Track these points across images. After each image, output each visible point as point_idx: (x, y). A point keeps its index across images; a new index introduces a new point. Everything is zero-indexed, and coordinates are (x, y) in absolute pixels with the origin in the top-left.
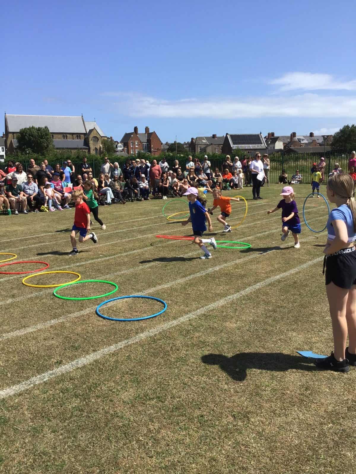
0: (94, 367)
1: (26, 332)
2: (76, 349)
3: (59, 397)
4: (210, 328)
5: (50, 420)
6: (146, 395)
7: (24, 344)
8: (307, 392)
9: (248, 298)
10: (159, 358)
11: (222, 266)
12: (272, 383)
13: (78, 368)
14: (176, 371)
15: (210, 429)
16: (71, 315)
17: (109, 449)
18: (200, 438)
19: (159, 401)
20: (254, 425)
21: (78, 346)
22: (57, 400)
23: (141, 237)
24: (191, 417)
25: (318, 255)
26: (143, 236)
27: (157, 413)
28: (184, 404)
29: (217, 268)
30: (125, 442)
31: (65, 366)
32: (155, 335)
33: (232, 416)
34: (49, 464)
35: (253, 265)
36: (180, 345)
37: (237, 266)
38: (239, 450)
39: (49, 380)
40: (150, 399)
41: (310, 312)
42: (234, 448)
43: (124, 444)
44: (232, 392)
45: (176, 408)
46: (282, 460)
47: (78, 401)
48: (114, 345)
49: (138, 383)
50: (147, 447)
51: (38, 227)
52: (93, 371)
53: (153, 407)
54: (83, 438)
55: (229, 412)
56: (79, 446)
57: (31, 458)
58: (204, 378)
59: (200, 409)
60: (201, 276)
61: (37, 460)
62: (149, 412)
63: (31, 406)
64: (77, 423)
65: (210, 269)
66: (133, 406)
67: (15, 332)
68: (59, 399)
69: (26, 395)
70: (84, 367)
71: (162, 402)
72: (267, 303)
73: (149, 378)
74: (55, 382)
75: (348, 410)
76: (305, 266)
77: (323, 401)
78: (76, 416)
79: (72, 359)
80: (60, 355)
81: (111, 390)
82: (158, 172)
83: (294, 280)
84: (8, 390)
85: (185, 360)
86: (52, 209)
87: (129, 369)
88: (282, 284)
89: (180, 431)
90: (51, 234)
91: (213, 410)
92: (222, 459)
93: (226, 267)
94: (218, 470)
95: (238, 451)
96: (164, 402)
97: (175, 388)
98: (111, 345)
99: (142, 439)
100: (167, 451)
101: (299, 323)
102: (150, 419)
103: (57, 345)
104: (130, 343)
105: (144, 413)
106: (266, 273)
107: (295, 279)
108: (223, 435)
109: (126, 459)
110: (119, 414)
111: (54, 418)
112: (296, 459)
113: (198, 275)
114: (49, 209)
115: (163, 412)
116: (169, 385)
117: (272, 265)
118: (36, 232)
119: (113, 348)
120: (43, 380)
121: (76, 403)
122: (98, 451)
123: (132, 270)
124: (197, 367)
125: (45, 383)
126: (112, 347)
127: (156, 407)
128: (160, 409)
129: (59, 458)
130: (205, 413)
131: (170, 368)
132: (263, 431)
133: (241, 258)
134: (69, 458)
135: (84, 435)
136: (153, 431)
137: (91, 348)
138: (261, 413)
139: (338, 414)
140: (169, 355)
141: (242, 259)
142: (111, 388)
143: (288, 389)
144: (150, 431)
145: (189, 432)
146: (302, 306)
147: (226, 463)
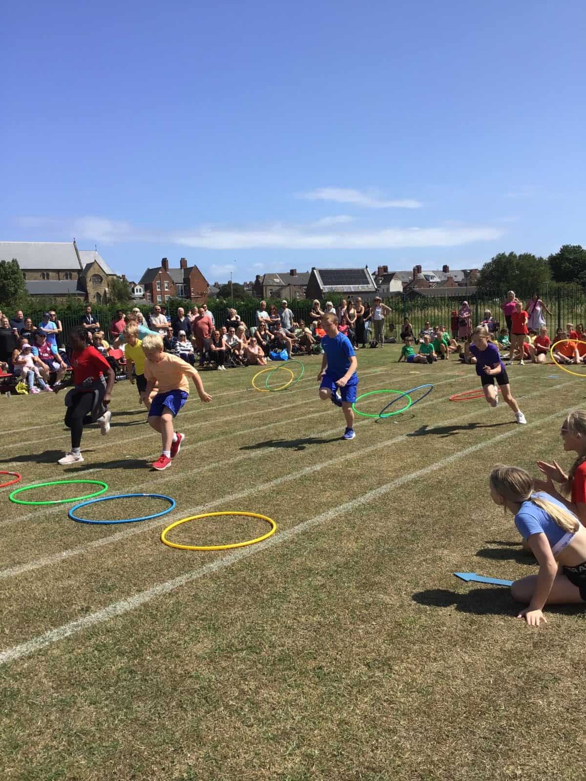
0: (142, 613)
1: (22, 571)
2: (110, 590)
3: (94, 657)
4: (317, 550)
5: (84, 689)
6: (231, 645)
7: (23, 587)
8: (473, 627)
9: (371, 506)
10: (243, 595)
11: (325, 464)
12: (420, 618)
13: (117, 616)
14: (273, 611)
15: (335, 685)
16: (92, 543)
17: (184, 720)
18: (320, 696)
19: (252, 652)
20: (399, 675)
21: (112, 586)
22: (91, 660)
23: (190, 426)
24: (304, 670)
25: (470, 443)
26: (192, 426)
27: (250, 669)
28: (291, 654)
29: (318, 467)
30: (207, 709)
31: (95, 615)
32: (233, 565)
33: (364, 665)
34: (94, 745)
35: (374, 461)
36: (273, 576)
37: (349, 464)
38: (381, 708)
39: (73, 634)
40: (237, 650)
41: (466, 521)
42: (373, 705)
43: (207, 712)
44: (362, 633)
45: (279, 660)
46: (445, 716)
47: (125, 660)
48: (170, 581)
49: (216, 630)
50: (243, 713)
51: (14, 417)
52: (142, 619)
53: (243, 660)
54: (141, 708)
55: (360, 660)
56: (137, 719)
57: (64, 739)
58: (317, 618)
59: (315, 658)
60: (295, 480)
61: (74, 742)
62: (238, 668)
63: (51, 672)
64: (128, 689)
65: (307, 469)
66: (212, 661)
67: (5, 571)
68: (93, 658)
69: (39, 657)
70: (126, 613)
71: (257, 653)
72: (401, 512)
73: (232, 623)
74: (83, 636)
75: (534, 647)
76: (451, 459)
77: (497, 637)
78: (125, 680)
79: (104, 604)
80: (85, 599)
81: (175, 643)
82: (207, 327)
83: (438, 479)
84: (9, 651)
85: (284, 595)
86: (36, 390)
87: (198, 613)
88: (420, 486)
89: (289, 689)
90: (39, 427)
91: (335, 659)
92: (356, 720)
93: (331, 465)
94: (353, 735)
95: (379, 709)
96: (260, 653)
97: (274, 634)
98: (164, 581)
99: (234, 704)
100: (273, 716)
101: (452, 537)
102: (241, 677)
103: (78, 587)
104: (194, 577)
105: (231, 669)
106: (395, 471)
107: (440, 478)
108: (355, 690)
109: (212, 732)
110: (193, 674)
111: (91, 685)
112: (465, 713)
113: (289, 478)
114: (28, 390)
115: (260, 666)
116: (263, 630)
117: (402, 460)
118: (12, 426)
119: (168, 586)
120: (63, 635)
121: (121, 662)
122: (167, 723)
123: (181, 474)
124: (304, 605)
125: (68, 639)
126: (167, 584)
127: (249, 660)
128: (255, 662)
129: (108, 737)
130: (324, 664)
131: (263, 607)
132: (413, 681)
133: (353, 452)
134: (123, 736)
135: (142, 705)
136: (248, 692)
137: (134, 588)
138: (408, 658)
139: (520, 652)
140: (258, 590)
141: (355, 453)
142: (174, 640)
143: (444, 624)
144: (243, 692)
145: (303, 689)
146: (452, 513)
147: (363, 726)
